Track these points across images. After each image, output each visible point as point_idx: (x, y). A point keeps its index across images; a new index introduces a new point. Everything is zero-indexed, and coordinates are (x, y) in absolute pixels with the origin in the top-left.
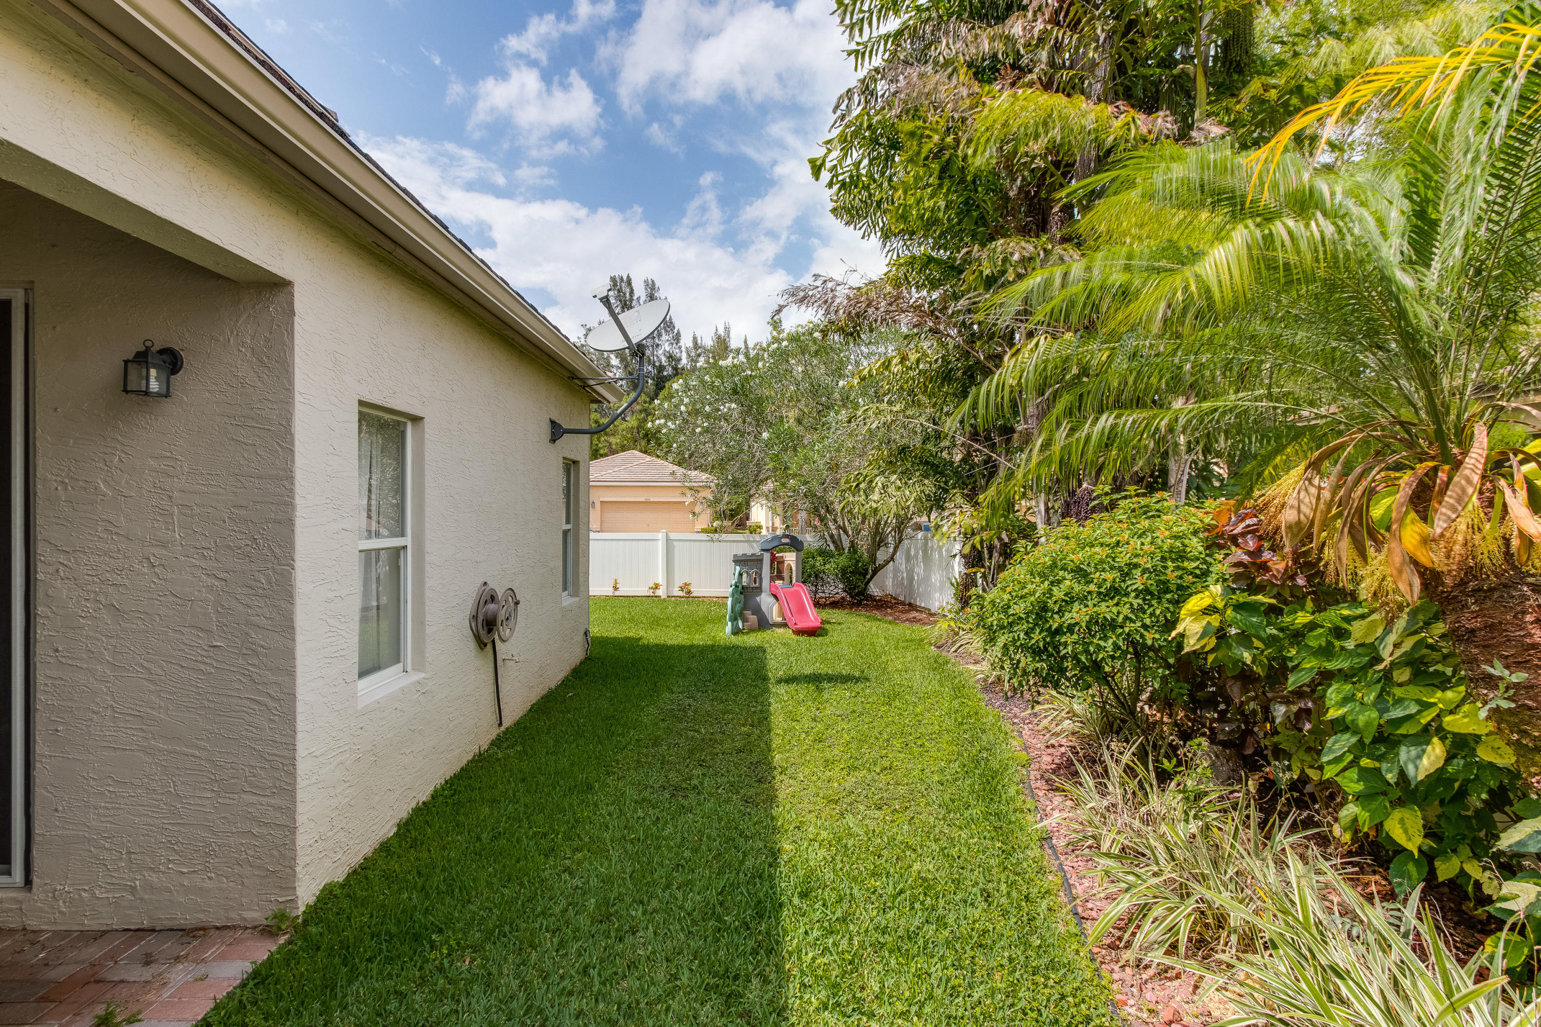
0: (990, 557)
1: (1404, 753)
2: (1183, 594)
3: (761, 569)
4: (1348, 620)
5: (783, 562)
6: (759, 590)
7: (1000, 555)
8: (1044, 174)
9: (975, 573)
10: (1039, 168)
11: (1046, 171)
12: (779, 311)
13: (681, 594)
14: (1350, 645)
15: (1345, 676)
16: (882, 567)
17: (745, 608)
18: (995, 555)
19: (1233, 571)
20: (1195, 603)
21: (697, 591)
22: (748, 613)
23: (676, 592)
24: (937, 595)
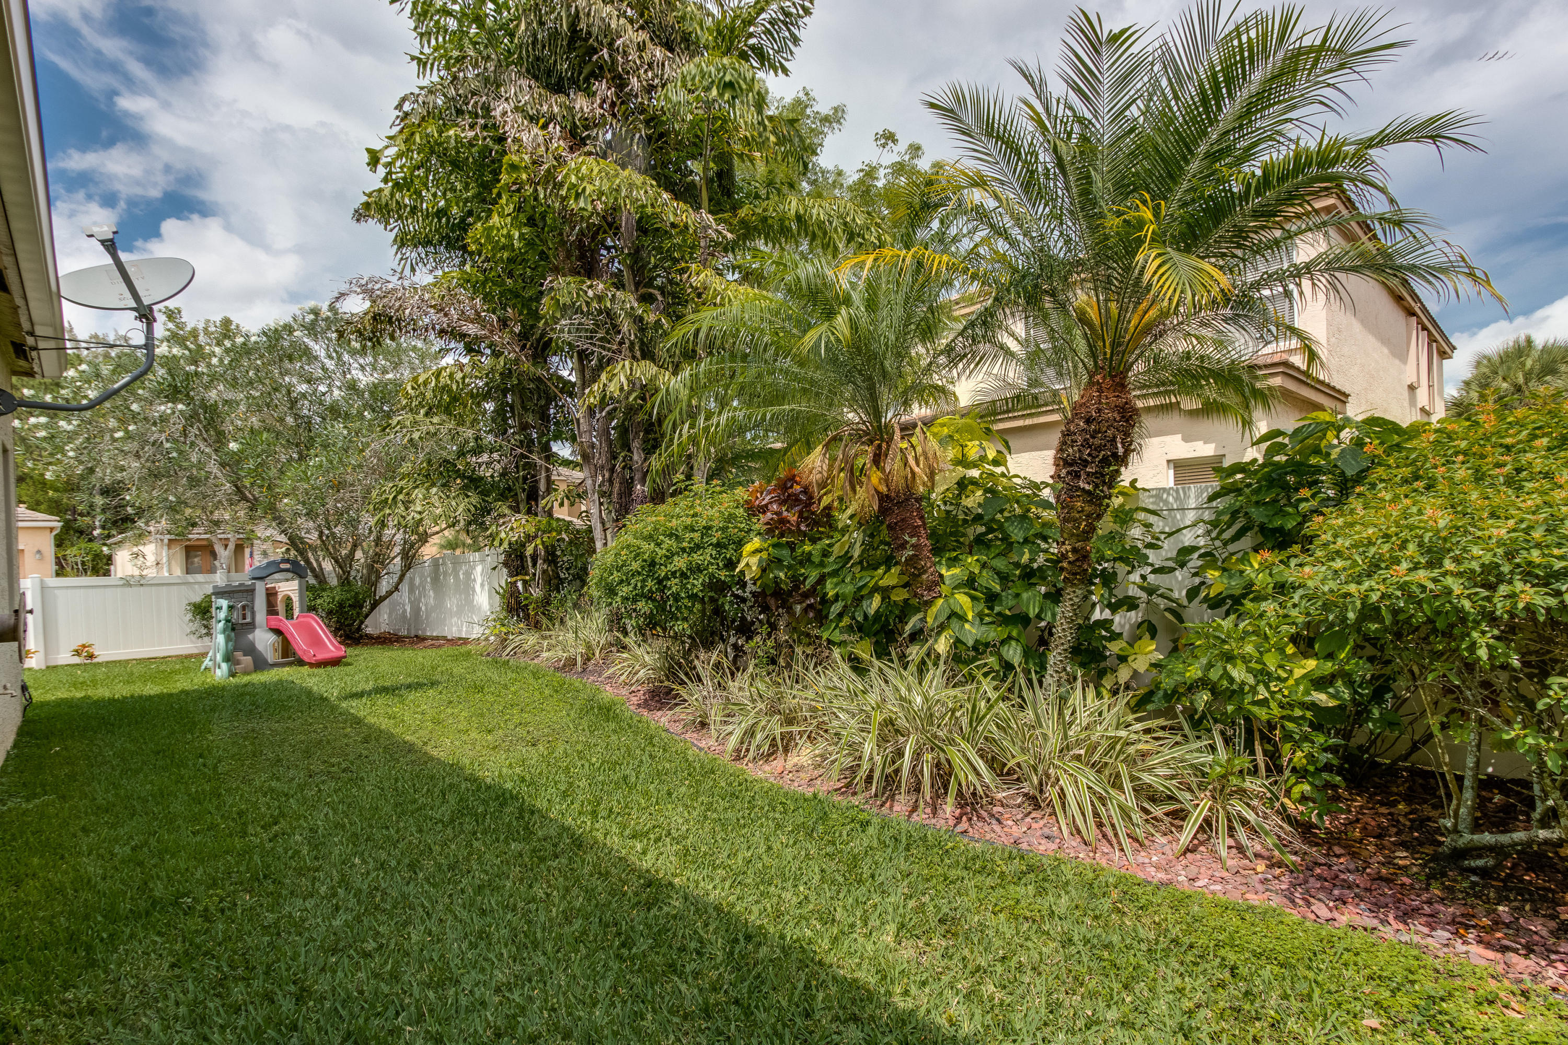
0: (534, 565)
1: (865, 604)
2: (740, 544)
3: (253, 601)
4: (830, 545)
5: (276, 594)
6: (252, 626)
7: (545, 561)
8: (599, 229)
9: (516, 582)
10: (595, 225)
11: (600, 227)
12: (338, 299)
13: (77, 660)
14: (831, 559)
15: (835, 573)
16: (383, 599)
17: (236, 649)
18: (540, 562)
19: (765, 527)
20: (748, 548)
21: (104, 654)
22: (239, 655)
23: (65, 657)
24: (455, 620)
